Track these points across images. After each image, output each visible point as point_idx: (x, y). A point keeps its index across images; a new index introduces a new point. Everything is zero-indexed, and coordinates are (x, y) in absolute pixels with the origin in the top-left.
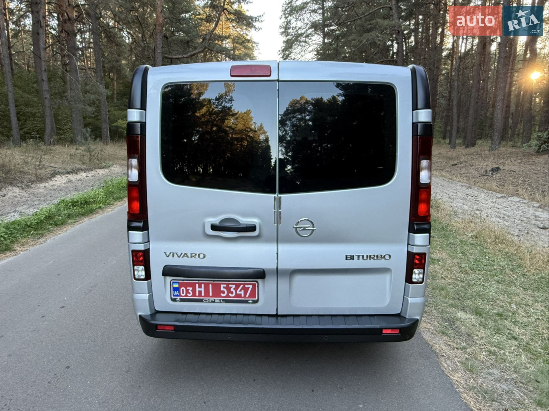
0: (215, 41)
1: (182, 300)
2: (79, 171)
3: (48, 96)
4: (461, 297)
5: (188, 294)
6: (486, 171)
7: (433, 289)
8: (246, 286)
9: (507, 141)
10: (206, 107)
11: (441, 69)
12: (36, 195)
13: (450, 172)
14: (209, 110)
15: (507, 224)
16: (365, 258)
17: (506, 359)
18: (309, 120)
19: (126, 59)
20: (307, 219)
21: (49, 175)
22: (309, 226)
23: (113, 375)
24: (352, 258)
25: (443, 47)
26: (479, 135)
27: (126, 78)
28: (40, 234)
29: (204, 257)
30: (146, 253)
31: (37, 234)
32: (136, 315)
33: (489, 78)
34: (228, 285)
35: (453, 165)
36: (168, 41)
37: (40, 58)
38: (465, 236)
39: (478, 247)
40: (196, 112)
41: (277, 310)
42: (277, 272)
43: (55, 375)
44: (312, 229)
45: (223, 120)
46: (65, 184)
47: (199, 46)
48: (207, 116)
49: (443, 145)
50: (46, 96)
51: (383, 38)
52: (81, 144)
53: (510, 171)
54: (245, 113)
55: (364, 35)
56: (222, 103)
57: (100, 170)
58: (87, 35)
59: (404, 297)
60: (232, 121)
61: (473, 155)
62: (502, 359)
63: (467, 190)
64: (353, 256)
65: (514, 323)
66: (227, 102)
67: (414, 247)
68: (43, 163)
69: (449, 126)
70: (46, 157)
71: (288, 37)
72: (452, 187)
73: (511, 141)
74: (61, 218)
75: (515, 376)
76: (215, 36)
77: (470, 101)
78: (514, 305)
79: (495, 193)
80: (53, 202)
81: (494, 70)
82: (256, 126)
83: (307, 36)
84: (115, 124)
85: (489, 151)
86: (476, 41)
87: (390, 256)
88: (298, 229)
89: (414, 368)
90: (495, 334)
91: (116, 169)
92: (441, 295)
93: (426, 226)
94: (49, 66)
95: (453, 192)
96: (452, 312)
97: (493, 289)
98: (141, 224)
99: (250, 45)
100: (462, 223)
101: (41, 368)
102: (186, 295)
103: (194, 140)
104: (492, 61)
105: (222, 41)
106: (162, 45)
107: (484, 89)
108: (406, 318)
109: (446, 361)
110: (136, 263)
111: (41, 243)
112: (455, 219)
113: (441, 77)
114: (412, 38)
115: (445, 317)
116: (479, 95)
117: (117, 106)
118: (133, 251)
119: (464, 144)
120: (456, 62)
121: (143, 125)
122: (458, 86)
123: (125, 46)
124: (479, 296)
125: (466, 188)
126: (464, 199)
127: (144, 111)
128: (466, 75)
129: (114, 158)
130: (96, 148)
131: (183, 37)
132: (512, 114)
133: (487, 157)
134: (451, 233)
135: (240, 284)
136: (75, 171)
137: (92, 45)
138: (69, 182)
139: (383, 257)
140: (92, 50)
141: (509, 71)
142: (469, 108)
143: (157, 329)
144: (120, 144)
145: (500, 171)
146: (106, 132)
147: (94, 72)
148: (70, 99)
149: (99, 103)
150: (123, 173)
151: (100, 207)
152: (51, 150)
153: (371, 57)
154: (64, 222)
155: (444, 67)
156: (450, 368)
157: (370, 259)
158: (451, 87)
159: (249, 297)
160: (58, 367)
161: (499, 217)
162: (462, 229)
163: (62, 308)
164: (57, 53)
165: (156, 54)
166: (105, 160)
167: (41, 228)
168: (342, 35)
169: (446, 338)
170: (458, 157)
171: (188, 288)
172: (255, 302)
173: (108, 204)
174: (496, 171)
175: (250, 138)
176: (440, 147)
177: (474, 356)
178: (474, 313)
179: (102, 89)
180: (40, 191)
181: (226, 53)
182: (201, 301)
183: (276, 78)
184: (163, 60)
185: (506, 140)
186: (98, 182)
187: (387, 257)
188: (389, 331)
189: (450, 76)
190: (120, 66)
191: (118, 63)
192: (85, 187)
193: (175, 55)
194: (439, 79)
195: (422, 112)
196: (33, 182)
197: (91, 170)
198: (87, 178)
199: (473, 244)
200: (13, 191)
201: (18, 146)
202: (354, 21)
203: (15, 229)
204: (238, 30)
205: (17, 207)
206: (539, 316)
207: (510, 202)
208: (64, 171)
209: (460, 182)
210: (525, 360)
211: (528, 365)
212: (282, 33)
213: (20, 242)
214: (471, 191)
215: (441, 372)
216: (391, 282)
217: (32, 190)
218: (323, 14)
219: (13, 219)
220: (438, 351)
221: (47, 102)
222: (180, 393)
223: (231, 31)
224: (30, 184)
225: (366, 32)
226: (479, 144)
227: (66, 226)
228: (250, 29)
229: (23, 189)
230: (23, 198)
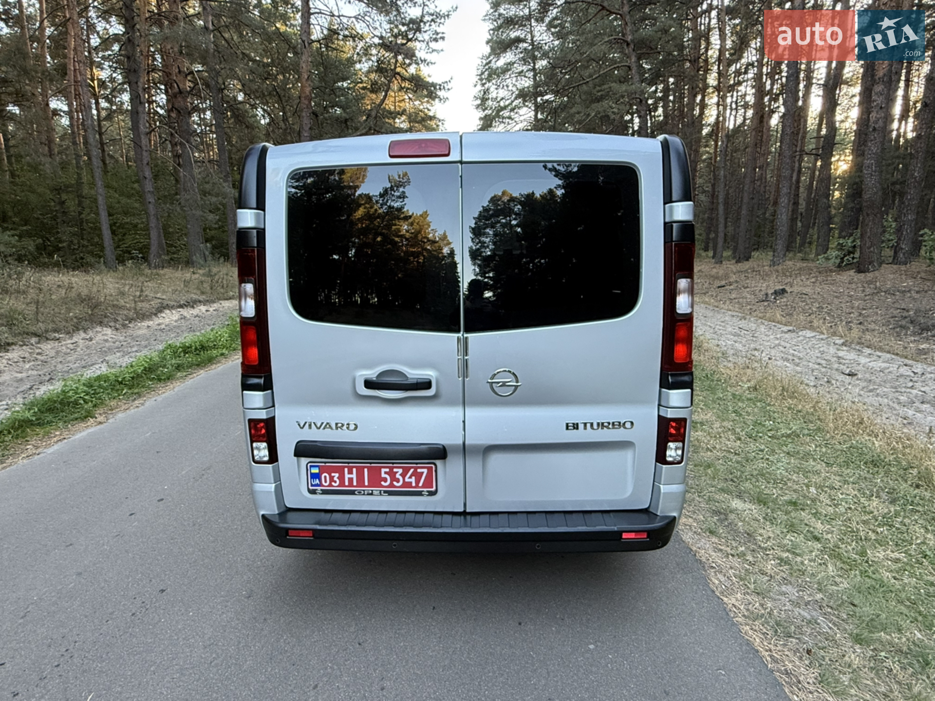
0: (384, 118)
1: (325, 492)
2: (195, 304)
3: (152, 200)
4: (736, 477)
5: (333, 484)
6: (767, 294)
7: (695, 466)
8: (419, 470)
9: (795, 251)
10: (363, 207)
11: (701, 152)
12: (133, 338)
13: (716, 297)
14: (368, 212)
15: (798, 369)
16: (595, 426)
17: (805, 570)
18: (518, 225)
20: (507, 370)
21: (154, 310)
22: (510, 380)
23: (227, 602)
24: (576, 426)
25: (704, 122)
26: (755, 244)
28: (135, 394)
29: (356, 428)
30: (270, 423)
31: (132, 394)
32: (258, 514)
33: (768, 164)
34: (391, 469)
35: (719, 287)
36: (318, 120)
37: (140, 147)
38: (739, 387)
39: (758, 404)
40: (351, 215)
41: (465, 505)
42: (464, 450)
43: (143, 602)
44: (515, 384)
45: (390, 226)
46: (176, 321)
47: (362, 125)
48: (366, 220)
49: (704, 259)
50: (150, 200)
51: (619, 109)
52: (199, 266)
53: (801, 294)
54: (421, 216)
55: (593, 106)
56: (388, 201)
57: (226, 301)
58: (208, 115)
59: (653, 484)
61: (748, 273)
62: (799, 570)
63: (740, 322)
64: (577, 424)
65: (816, 515)
66: (395, 200)
67: (669, 409)
68: (146, 293)
69: (713, 232)
70: (149, 284)
71: (486, 111)
72: (719, 318)
73: (799, 252)
74: (166, 370)
75: (819, 596)
76: (384, 112)
77: (742, 198)
78: (814, 488)
79: (780, 326)
80: (156, 348)
81: (775, 153)
82: (436, 234)
83: (512, 110)
85: (770, 266)
86: (750, 113)
87: (632, 423)
88: (494, 384)
89: (669, 586)
90: (788, 532)
92: (706, 475)
93: (686, 378)
94: (155, 159)
95: (720, 325)
96: (723, 500)
97: (782, 464)
98: (261, 381)
99: (434, 123)
100: (735, 369)
101: (122, 593)
102: (330, 485)
104: (772, 140)
105: (394, 119)
106: (309, 126)
107: (762, 180)
108: (657, 515)
109: (716, 575)
110: (254, 438)
111: (137, 407)
112: (725, 363)
113: (700, 164)
114: (660, 111)
115: (713, 508)
116: (754, 188)
118: (251, 421)
119: (734, 258)
120: (723, 142)
121: (261, 233)
122: (725, 177)
123: (259, 129)
124: (762, 475)
125: (738, 319)
126: (735, 335)
127: (262, 212)
128: (736, 161)
130: (220, 271)
131: (341, 115)
132: (801, 214)
133: (767, 275)
134: (719, 383)
135: (409, 468)
136: (191, 304)
137: (214, 129)
138: (182, 319)
139: (621, 425)
140: (214, 135)
141: (798, 153)
142: (740, 207)
143: (287, 535)
145: (786, 295)
147: (217, 166)
148: (183, 204)
149: (225, 208)
151: (222, 354)
152: (158, 274)
154: (171, 376)
155: (705, 150)
156: (723, 587)
157: (602, 429)
158: (716, 177)
159: (423, 486)
160: (148, 591)
161: (787, 360)
162: (735, 378)
163: (159, 501)
164: (166, 140)
165: (302, 138)
166: (233, 287)
167: (138, 384)
168: (561, 107)
169: (714, 539)
170: (726, 276)
171: (333, 474)
172: (432, 494)
173: (234, 350)
174: (780, 294)
175: (427, 253)
176: (700, 261)
177: (757, 566)
178: (756, 501)
179: (227, 189)
180: (140, 332)
182: (352, 493)
183: (458, 159)
185: (793, 251)
186: (221, 319)
187: (628, 425)
188: (632, 535)
189: (713, 161)
192: (204, 326)
194: (698, 167)
195: (678, 206)
196: (131, 320)
197: (214, 302)
198: (208, 313)
199: (751, 399)
200: (103, 333)
201: (114, 271)
202: (578, 86)
203: (100, 386)
204: (417, 103)
205: (106, 356)
206: (850, 504)
207: (801, 338)
208: (175, 304)
209: (730, 310)
210: (833, 571)
211: (838, 579)
212: (478, 107)
213: (107, 406)
214: (745, 323)
215: (709, 593)
216: (634, 462)
217: (130, 332)
218: (535, 79)
219: (98, 373)
220: (704, 560)
221: (151, 207)
222: (324, 630)
223: (408, 106)
224: (127, 322)
225: (594, 102)
226: (755, 256)
227: (174, 382)
228: (432, 102)
229: (117, 329)
230: (117, 343)
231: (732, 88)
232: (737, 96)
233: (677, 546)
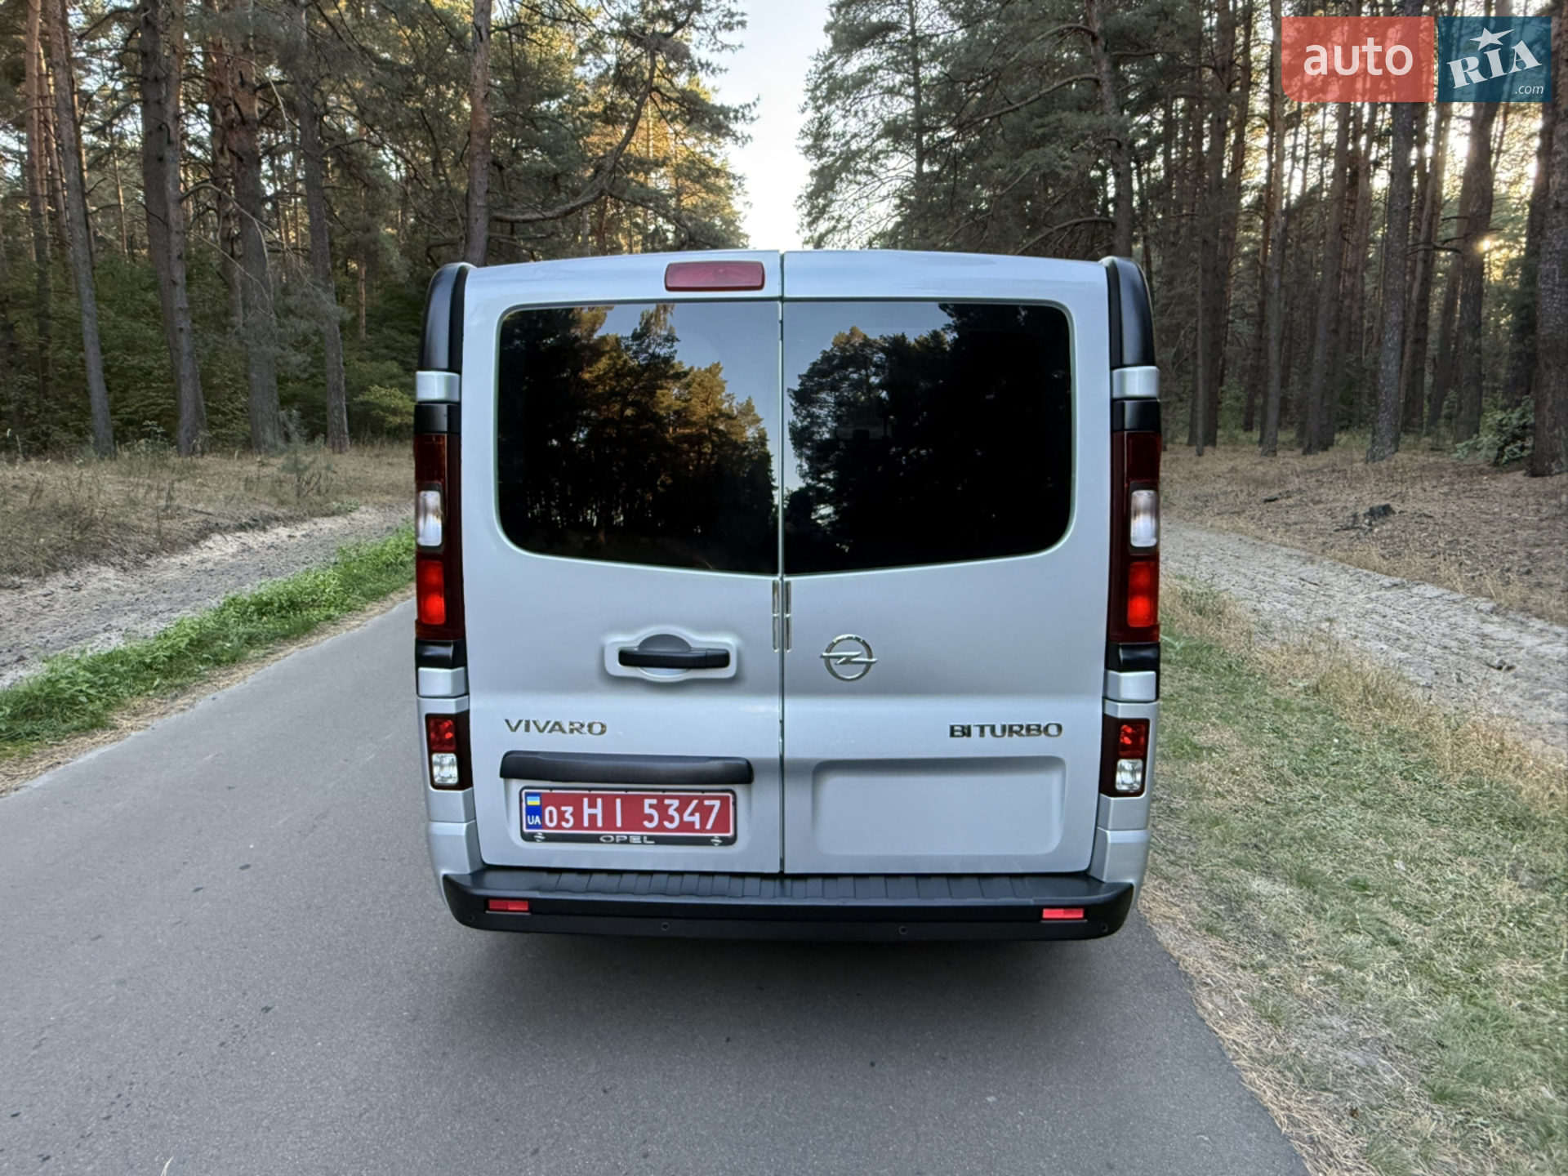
0: (628, 173)
1: (549, 838)
2: (269, 524)
3: (186, 325)
4: (1264, 841)
5: (564, 824)
6: (1355, 516)
7: (1192, 821)
8: (707, 803)
9: (1419, 433)
10: (608, 356)
11: (1237, 240)
12: (160, 587)
13: (1260, 519)
14: (615, 364)
15: (1404, 656)
16: (998, 731)
17: (1367, 992)
18: (881, 386)
19: (392, 223)
20: (854, 636)
21: (192, 534)
22: (858, 653)
23: (379, 1027)
24: (966, 732)
25: (1244, 182)
26: (1343, 419)
27: (392, 272)
28: (176, 687)
29: (603, 732)
30: (461, 721)
31: (171, 686)
32: (436, 875)
33: (1368, 264)
34: (661, 799)
35: (1266, 501)
36: (502, 176)
37: (166, 224)
38: (1287, 688)
39: (1320, 717)
40: (582, 369)
41: (782, 861)
42: (783, 768)
43: (237, 1026)
44: (867, 660)
45: (651, 390)
46: (234, 556)
47: (584, 186)
48: (611, 379)
49: (1243, 445)
50: (183, 326)
51: (1076, 160)
52: (272, 451)
53: (1420, 516)
54: (709, 371)
55: (1026, 154)
56: (649, 346)
57: (326, 519)
58: (287, 159)
59: (1096, 828)
60: (676, 391)
61: (1323, 473)
62: (1356, 992)
63: (1303, 568)
64: (969, 727)
65: (1397, 905)
66: (660, 344)
67: (1119, 704)
68: (177, 502)
69: (1260, 395)
70: (183, 485)
71: (825, 159)
72: (1263, 559)
73: (1428, 434)
74: (228, 645)
75: (1384, 1032)
76: (627, 161)
78: (1401, 862)
79: (1378, 576)
80: (206, 604)
81: (1382, 242)
82: (734, 404)
83: (875, 158)
84: (361, 398)
85: (1367, 462)
86: (1331, 166)
87: (1060, 728)
88: (831, 660)
89: (1128, 1011)
90: (1344, 932)
91: (367, 516)
92: (1210, 837)
93: (1148, 653)
94: (187, 244)
95: (1265, 574)
96: (1237, 878)
97: (1351, 821)
98: (448, 651)
99: (721, 182)
100: (1282, 654)
101: (199, 1012)
102: (559, 827)
103: (577, 442)
104: (1377, 217)
105: (647, 173)
106: (486, 187)
107: (1354, 294)
108: (1102, 882)
109: (1211, 996)
110: (436, 745)
111: (182, 710)
112: (1266, 644)
113: (1238, 262)
114: (1159, 161)
115: (1218, 891)
116: (1340, 311)
117: (367, 349)
118: (429, 717)
119: (1300, 444)
121: (454, 409)
122: (1284, 288)
123: (388, 190)
124: (1312, 839)
125: (1299, 562)
126: (1291, 591)
127: (456, 375)
128: (1307, 256)
129: (361, 489)
130: (314, 461)
131: (544, 165)
132: (1432, 361)
133: (1359, 479)
134: (1252, 679)
135: (689, 800)
136: (260, 523)
137: (300, 186)
138: (244, 551)
139: (1042, 730)
140: (299, 200)
141: (1421, 247)
142: (1312, 347)
143: (487, 908)
144: (376, 452)
145: (1391, 517)
146: (339, 418)
147: (307, 259)
148: (243, 331)
149: (321, 340)
150: (385, 526)
151: (329, 618)
152: (195, 467)
153: (1047, 213)
154: (237, 655)
155: (1248, 237)
156: (1221, 1014)
157: (1010, 735)
158: (1265, 289)
159: (713, 830)
160: (242, 1009)
161: (1385, 639)
162: (1282, 670)
163: (243, 868)
164: (209, 208)
165: (473, 210)
166: (338, 493)
167: (180, 671)
168: (968, 154)
169: (1214, 941)
170: (1282, 480)
171: (563, 808)
172: (728, 842)
173: (350, 609)
174: (1380, 515)
175: (720, 436)
176: (1234, 451)
177: (1284, 984)
178: (1294, 881)
179: (329, 304)
180: (170, 575)
181: (657, 206)
182: (595, 839)
183: (778, 294)
184: (489, 226)
185: (1414, 432)
186: (319, 551)
187: (1053, 730)
188: (1059, 914)
189: (1260, 258)
190: (375, 242)
191: (368, 235)
192: (286, 564)
193: (523, 214)
194: (1234, 267)
195: (1134, 373)
196: (151, 552)
197: (302, 520)
198: (292, 541)
199: (1307, 709)
200: (99, 576)
201: (110, 458)
202: (999, 116)
203: (113, 672)
204: (690, 141)
205: (110, 619)
206: (1463, 888)
207: (1416, 599)
208: (232, 523)
209: (1285, 546)
210: (1415, 994)
211: (1422, 1008)
212: (807, 150)
213: (127, 707)
214: (1312, 571)
215: (1195, 1021)
216: (1063, 792)
217: (149, 574)
218: (917, 98)
219: (107, 649)
220: (1192, 972)
221: (184, 339)
222: (544, 1070)
223: (671, 146)
224: (143, 557)
225: (1032, 147)
226: (1341, 442)
227: (243, 667)
228: (721, 140)
229: (125, 570)
230: (128, 595)
231: (1294, 120)
232: (1309, 133)
233: (1147, 949)
